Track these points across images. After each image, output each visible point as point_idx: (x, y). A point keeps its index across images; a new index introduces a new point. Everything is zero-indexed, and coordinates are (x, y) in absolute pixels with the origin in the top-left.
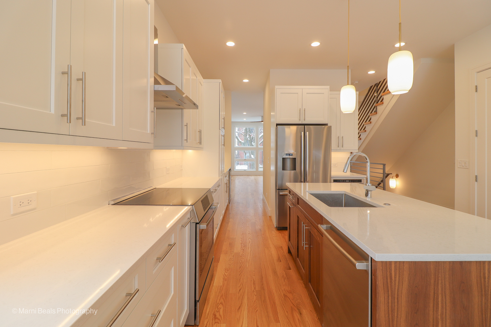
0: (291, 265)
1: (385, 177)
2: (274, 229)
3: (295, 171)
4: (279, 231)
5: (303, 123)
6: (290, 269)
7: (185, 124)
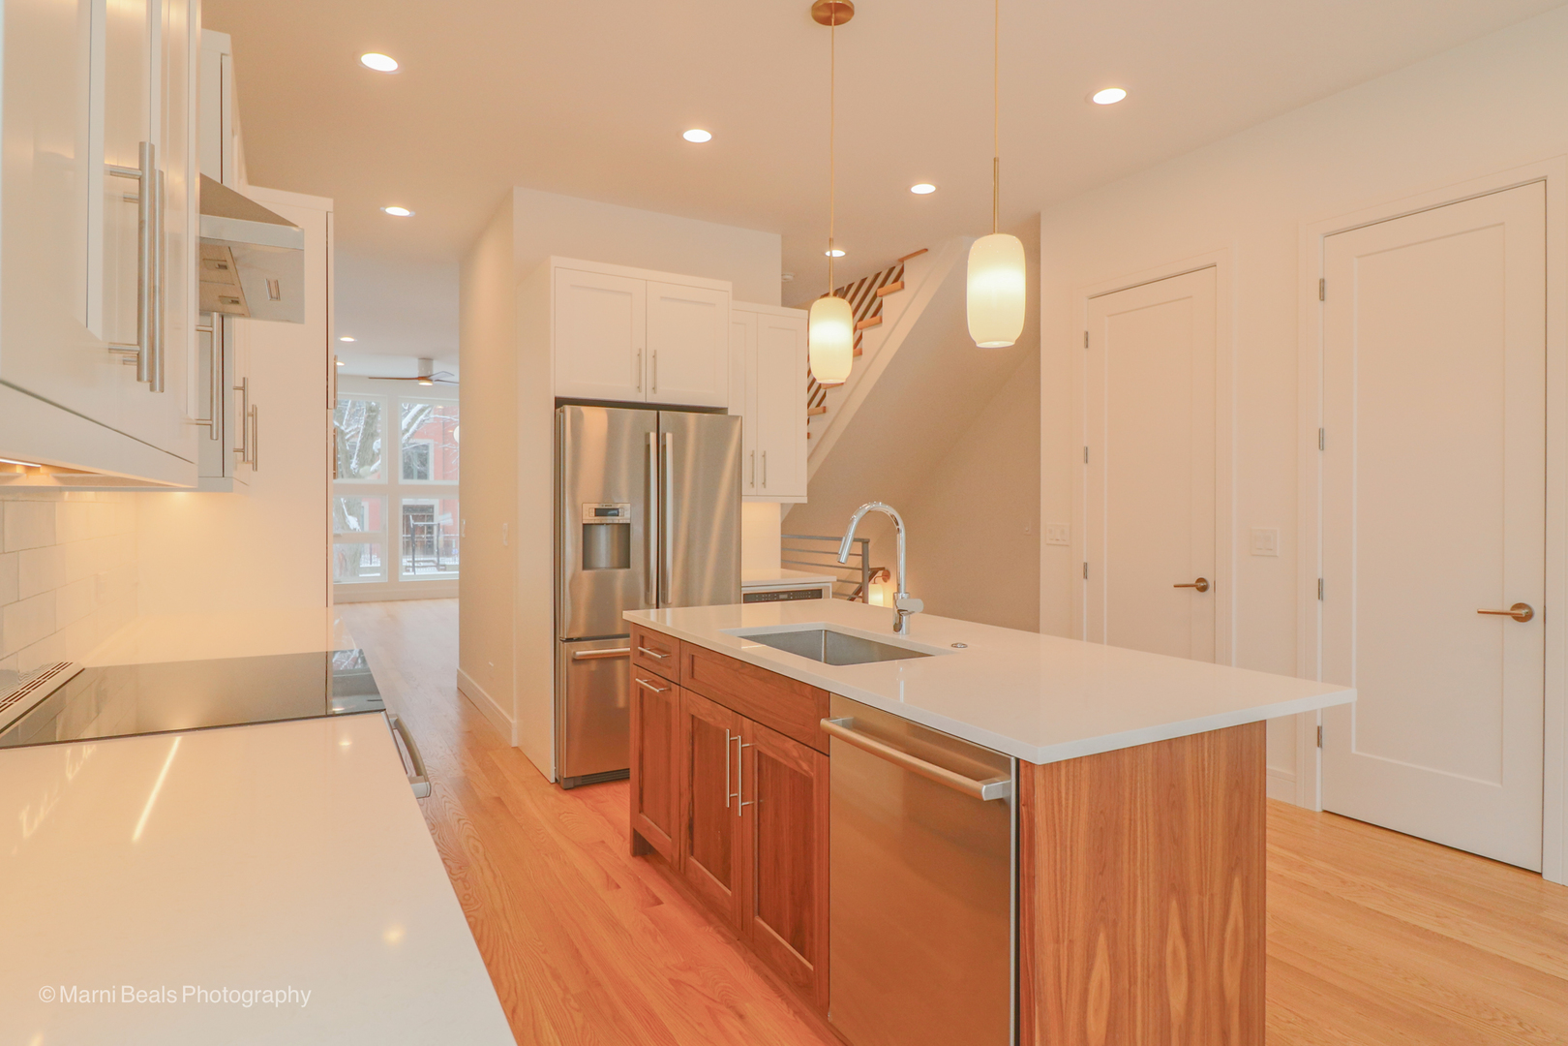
0: (657, 887)
1: (867, 578)
2: (552, 790)
3: (626, 570)
4: (573, 793)
5: (649, 401)
6: (659, 902)
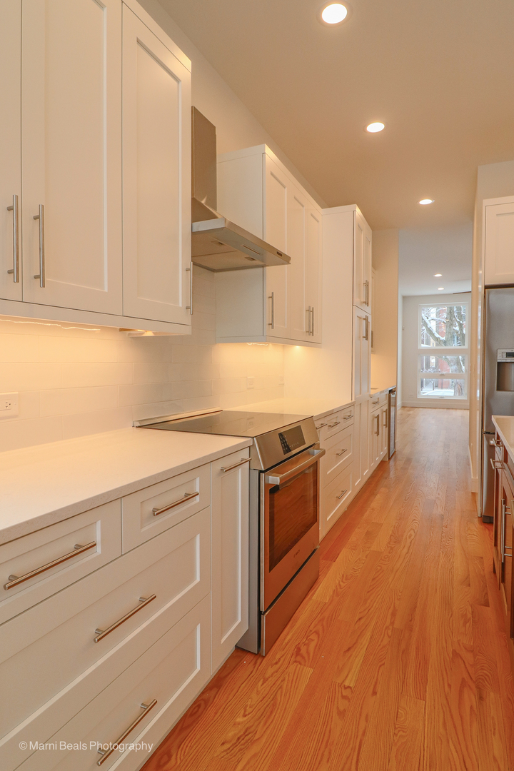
4: (483, 524)
7: (268, 294)
